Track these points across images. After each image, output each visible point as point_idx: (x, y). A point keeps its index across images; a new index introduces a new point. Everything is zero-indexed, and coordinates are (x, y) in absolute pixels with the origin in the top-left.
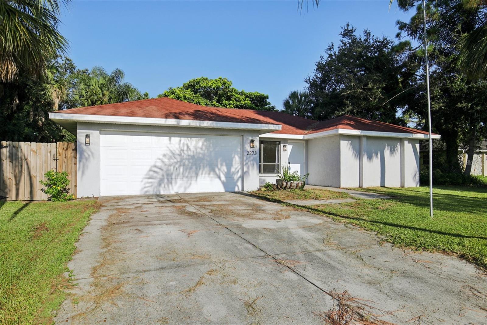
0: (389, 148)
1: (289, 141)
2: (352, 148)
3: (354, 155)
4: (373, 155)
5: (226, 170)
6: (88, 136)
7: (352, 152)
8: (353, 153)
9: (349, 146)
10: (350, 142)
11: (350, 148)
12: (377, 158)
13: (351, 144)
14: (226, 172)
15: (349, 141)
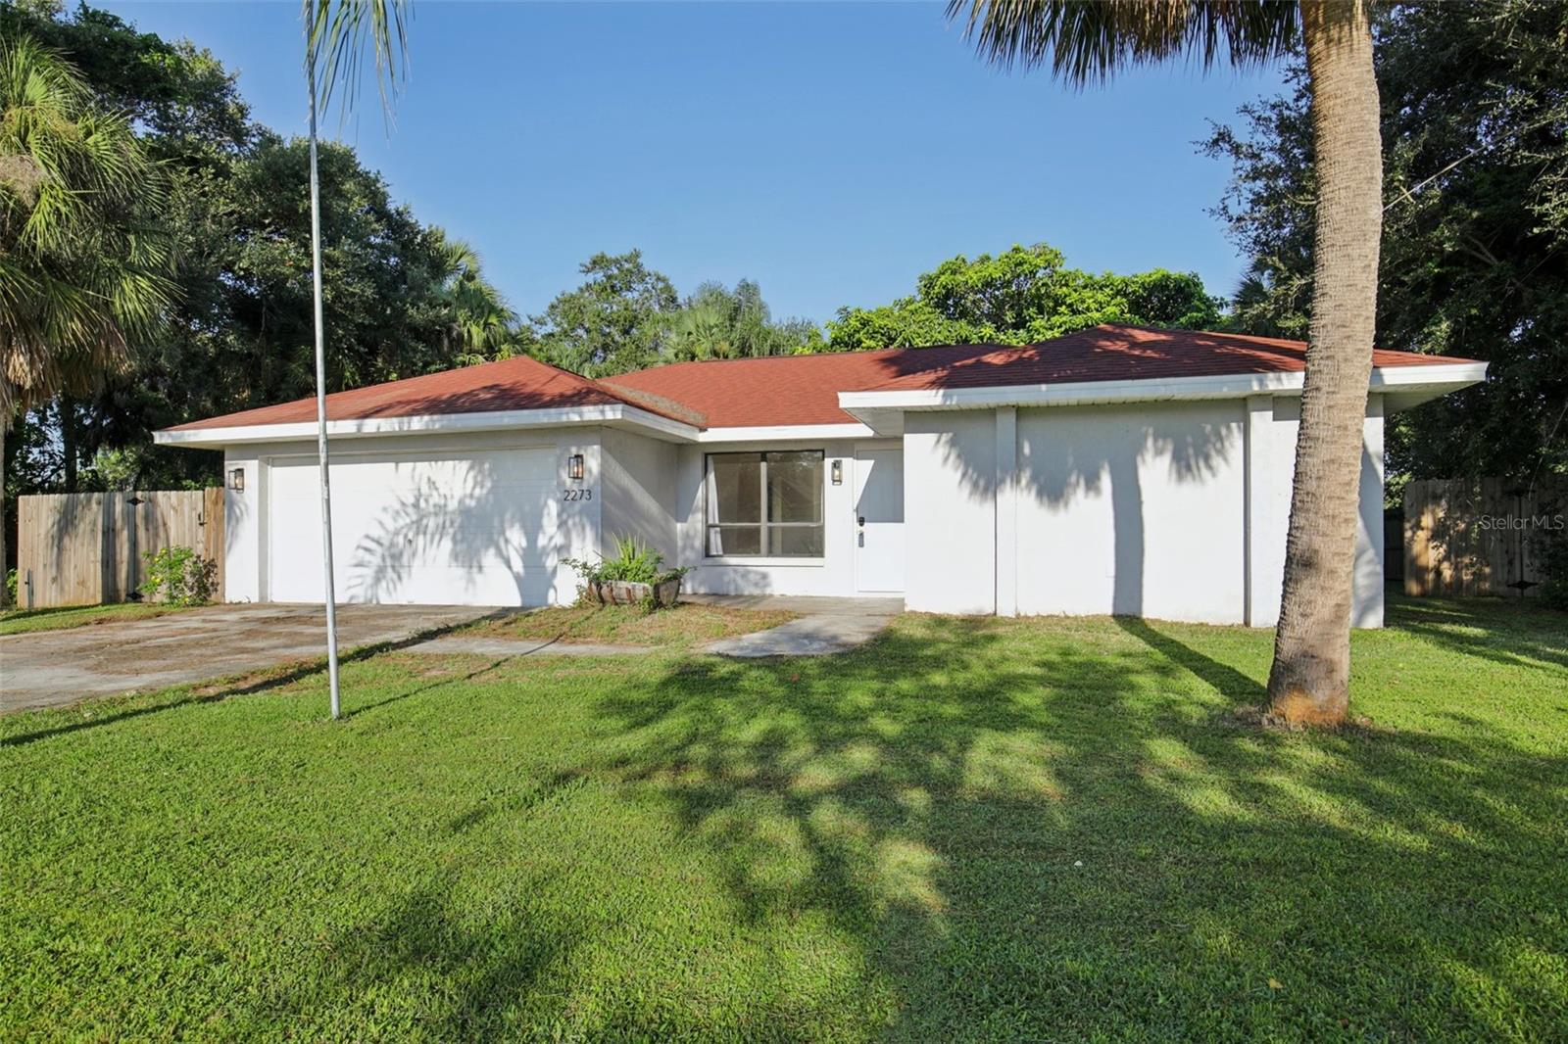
0: (1170, 447)
1: (857, 447)
2: (959, 456)
3: (967, 487)
4: (1073, 479)
5: (524, 544)
6: (240, 472)
7: (959, 475)
8: (964, 475)
9: (942, 450)
10: (945, 437)
11: (946, 459)
12: (1092, 494)
13: (953, 443)
14: (524, 549)
15: (940, 431)
